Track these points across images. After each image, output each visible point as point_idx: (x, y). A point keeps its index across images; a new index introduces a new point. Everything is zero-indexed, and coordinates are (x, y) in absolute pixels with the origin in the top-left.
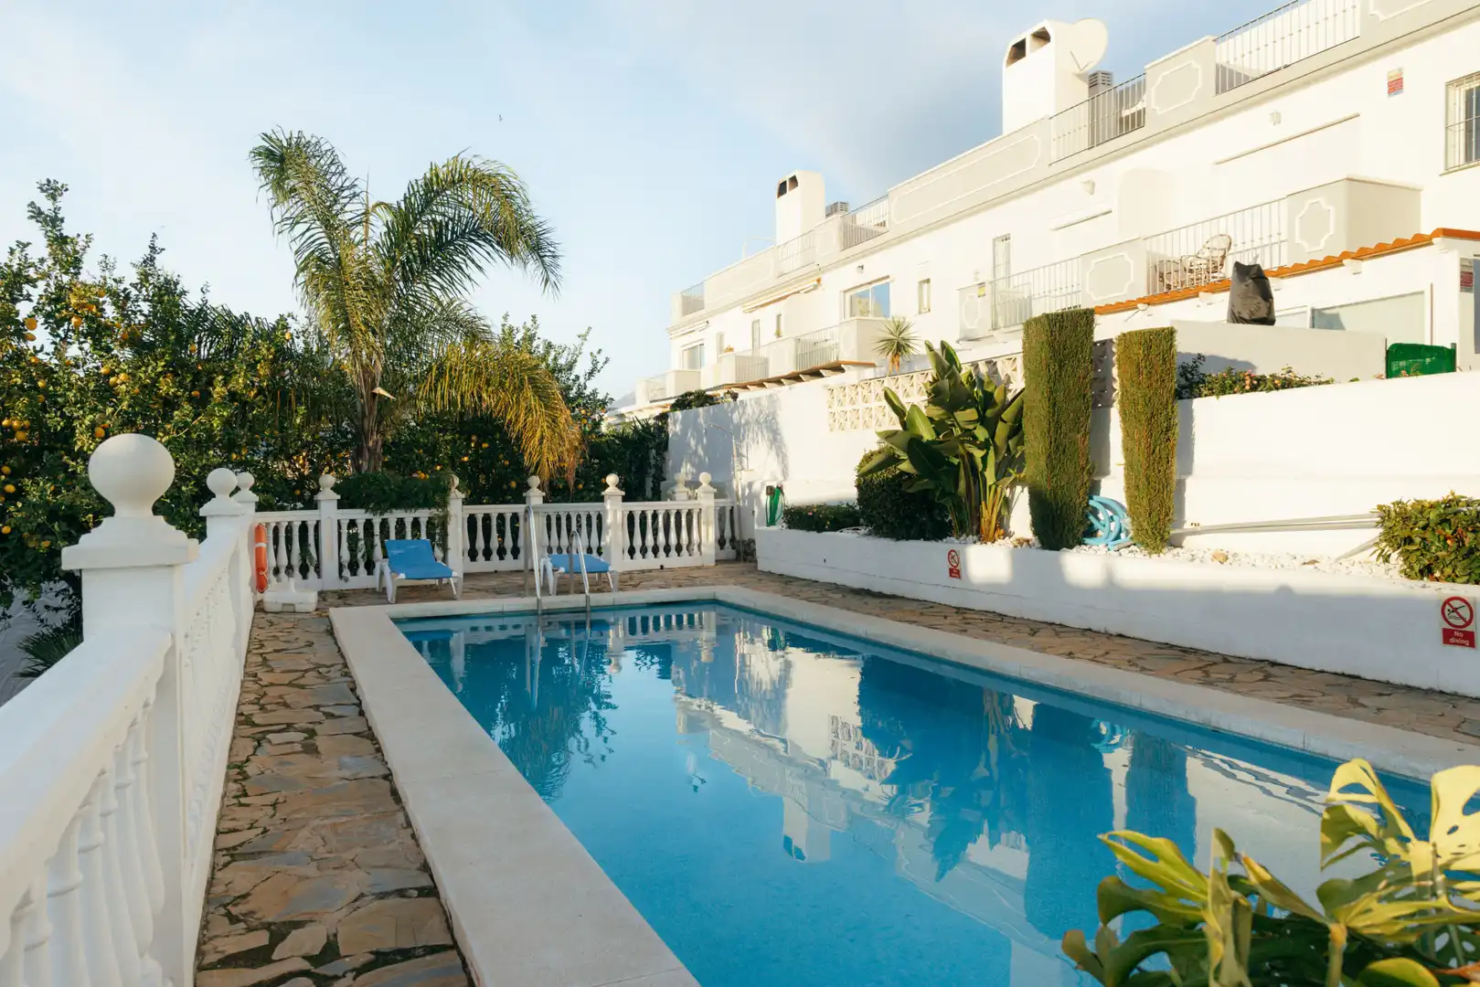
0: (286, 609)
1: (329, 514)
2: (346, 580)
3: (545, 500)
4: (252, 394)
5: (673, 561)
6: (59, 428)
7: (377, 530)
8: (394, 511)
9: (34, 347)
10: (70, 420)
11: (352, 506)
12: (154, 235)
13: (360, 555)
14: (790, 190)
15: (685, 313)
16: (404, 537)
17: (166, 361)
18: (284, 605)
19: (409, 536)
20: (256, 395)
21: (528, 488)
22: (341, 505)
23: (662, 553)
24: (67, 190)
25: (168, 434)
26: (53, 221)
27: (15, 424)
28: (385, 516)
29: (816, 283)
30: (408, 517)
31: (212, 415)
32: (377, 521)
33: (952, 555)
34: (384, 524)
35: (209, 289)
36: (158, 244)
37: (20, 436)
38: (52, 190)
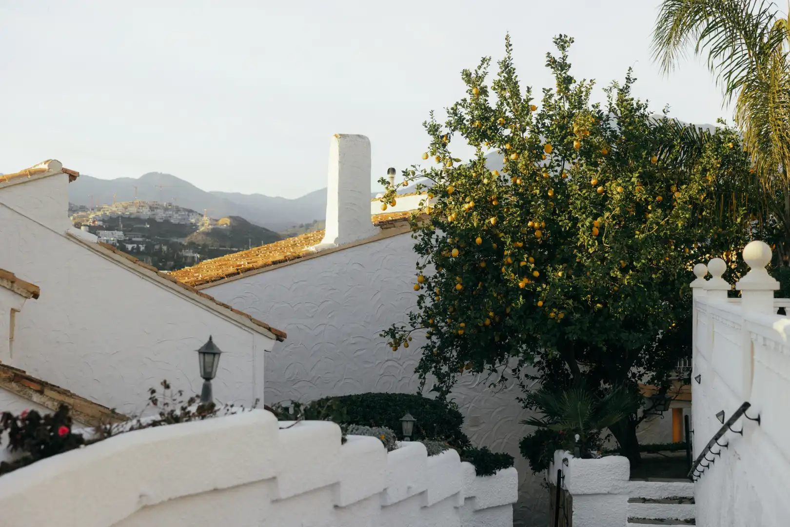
4: (702, 197)
6: (568, 228)
9: (545, 165)
10: (575, 221)
12: (630, 69)
17: (639, 173)
20: (705, 199)
24: (573, 42)
25: (643, 233)
26: (562, 67)
27: (536, 225)
31: (677, 216)
35: (669, 110)
36: (632, 76)
37: (538, 233)
38: (562, 43)
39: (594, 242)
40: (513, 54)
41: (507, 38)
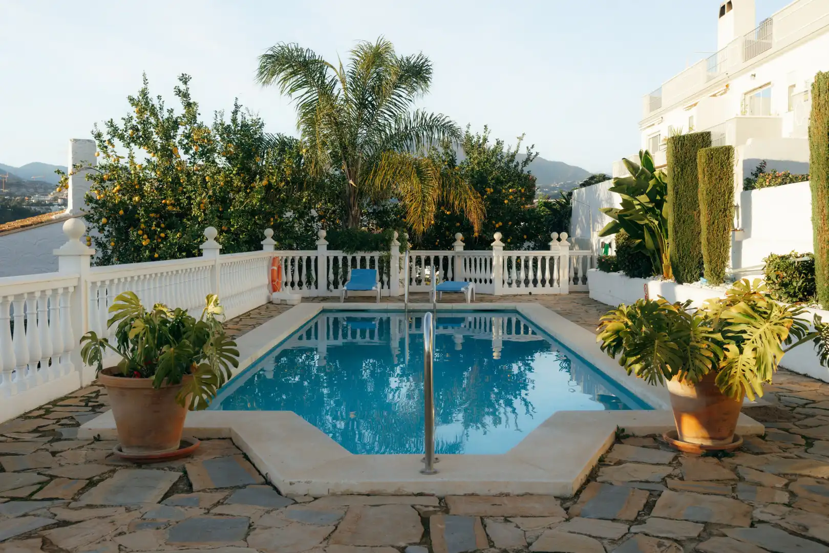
0: (283, 302)
1: (322, 253)
2: (331, 291)
3: (465, 248)
4: (282, 185)
5: (539, 290)
6: (186, 204)
7: (349, 263)
8: (359, 252)
10: (190, 200)
11: (336, 249)
12: (237, 99)
13: (339, 277)
14: (728, 11)
15: (652, 110)
16: (365, 268)
18: (281, 300)
19: (368, 267)
21: (455, 240)
22: (329, 248)
23: (531, 284)
24: (191, 78)
26: (185, 95)
27: (168, 202)
28: (354, 255)
29: (725, 88)
30: (368, 256)
32: (349, 258)
33: (646, 285)
34: (354, 259)
36: (239, 104)
37: (170, 208)
38: (185, 79)
39: (201, 214)
40: (149, 86)
41: (144, 75)
